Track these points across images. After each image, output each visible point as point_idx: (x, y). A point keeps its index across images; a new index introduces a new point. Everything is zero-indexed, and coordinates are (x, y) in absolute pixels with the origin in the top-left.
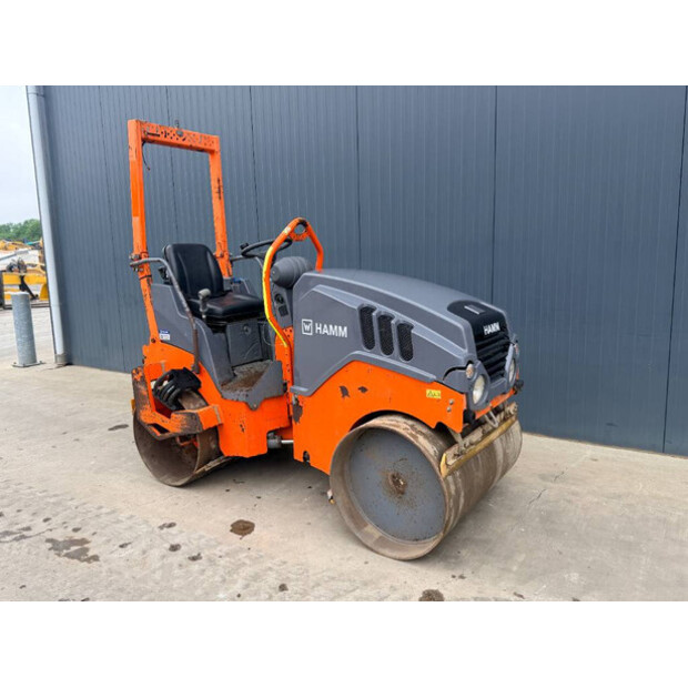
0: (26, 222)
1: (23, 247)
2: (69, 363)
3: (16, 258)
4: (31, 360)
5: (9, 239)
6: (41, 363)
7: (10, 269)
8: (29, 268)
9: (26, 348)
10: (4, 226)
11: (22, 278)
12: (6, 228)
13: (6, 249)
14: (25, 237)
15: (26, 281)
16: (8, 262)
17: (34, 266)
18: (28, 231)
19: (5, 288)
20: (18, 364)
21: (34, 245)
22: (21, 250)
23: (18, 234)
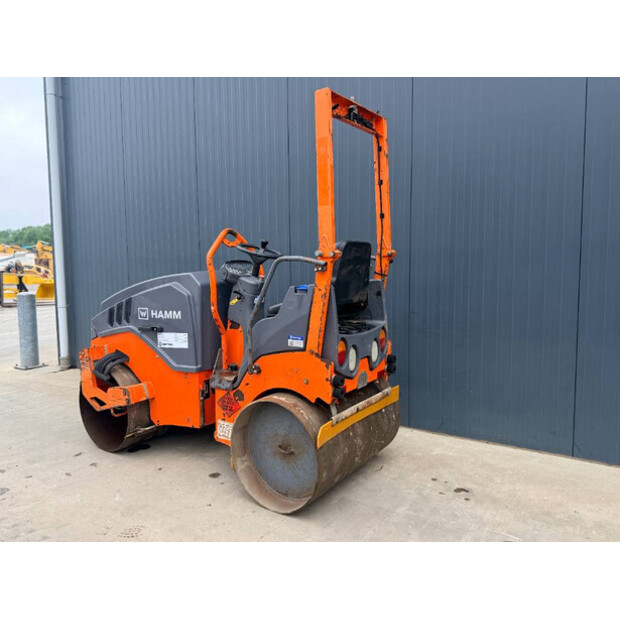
0: (24, 229)
1: (20, 250)
2: (73, 366)
3: (14, 261)
4: (33, 362)
5: (8, 243)
6: (44, 365)
7: (8, 269)
8: (26, 269)
9: (29, 350)
10: (4, 232)
11: (20, 278)
12: (5, 234)
13: (4, 251)
14: (22, 242)
15: (23, 280)
16: (6, 264)
17: (30, 267)
18: (25, 237)
19: (5, 287)
20: (19, 366)
21: (30, 249)
22: (18, 253)
23: (16, 239)
